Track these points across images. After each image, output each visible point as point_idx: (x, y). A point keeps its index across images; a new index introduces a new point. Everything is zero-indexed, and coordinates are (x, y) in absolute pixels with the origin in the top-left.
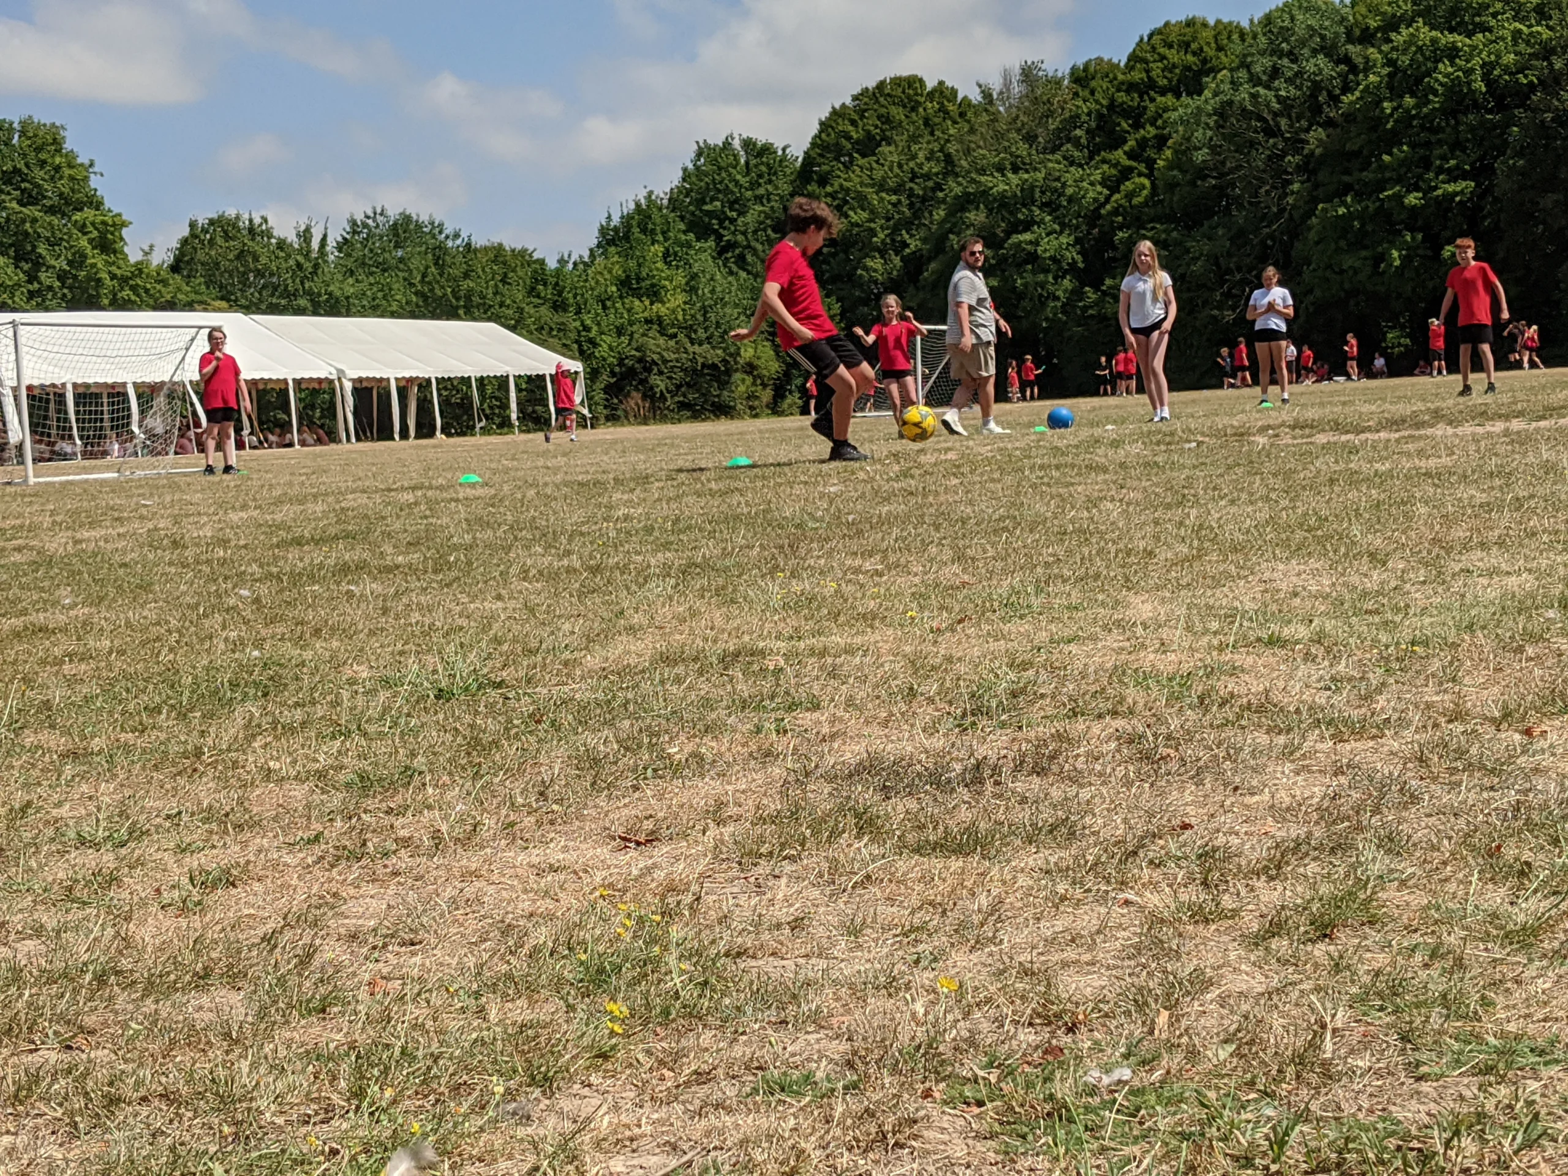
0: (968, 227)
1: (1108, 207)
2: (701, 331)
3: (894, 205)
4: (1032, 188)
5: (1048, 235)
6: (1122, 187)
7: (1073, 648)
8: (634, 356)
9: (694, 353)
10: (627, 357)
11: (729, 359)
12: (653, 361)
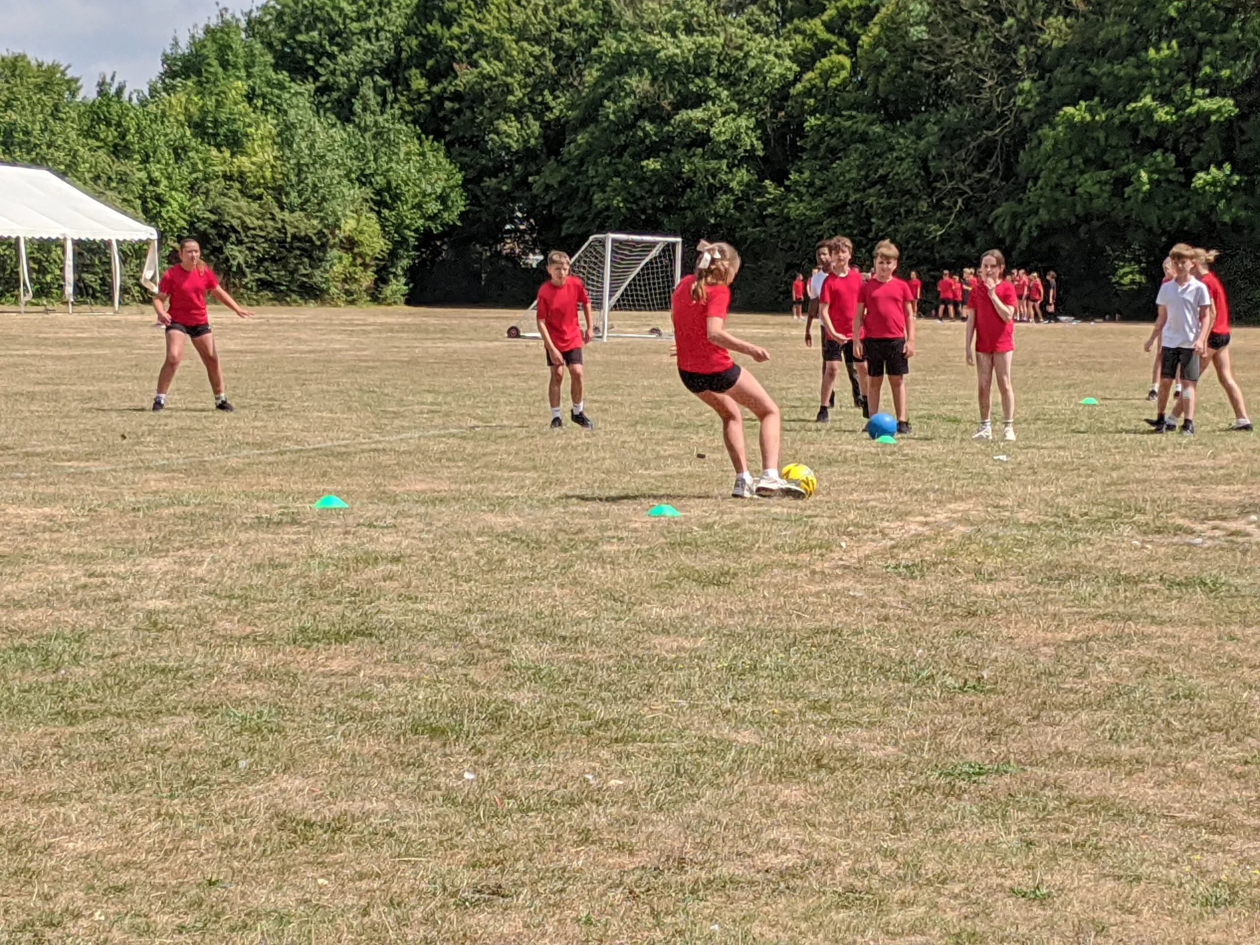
0: (627, 95)
1: (799, 86)
3: (536, 58)
4: (708, 55)
5: (725, 114)
6: (818, 64)
8: (208, 219)
9: (283, 221)
10: (199, 220)
11: (325, 231)
12: (232, 227)
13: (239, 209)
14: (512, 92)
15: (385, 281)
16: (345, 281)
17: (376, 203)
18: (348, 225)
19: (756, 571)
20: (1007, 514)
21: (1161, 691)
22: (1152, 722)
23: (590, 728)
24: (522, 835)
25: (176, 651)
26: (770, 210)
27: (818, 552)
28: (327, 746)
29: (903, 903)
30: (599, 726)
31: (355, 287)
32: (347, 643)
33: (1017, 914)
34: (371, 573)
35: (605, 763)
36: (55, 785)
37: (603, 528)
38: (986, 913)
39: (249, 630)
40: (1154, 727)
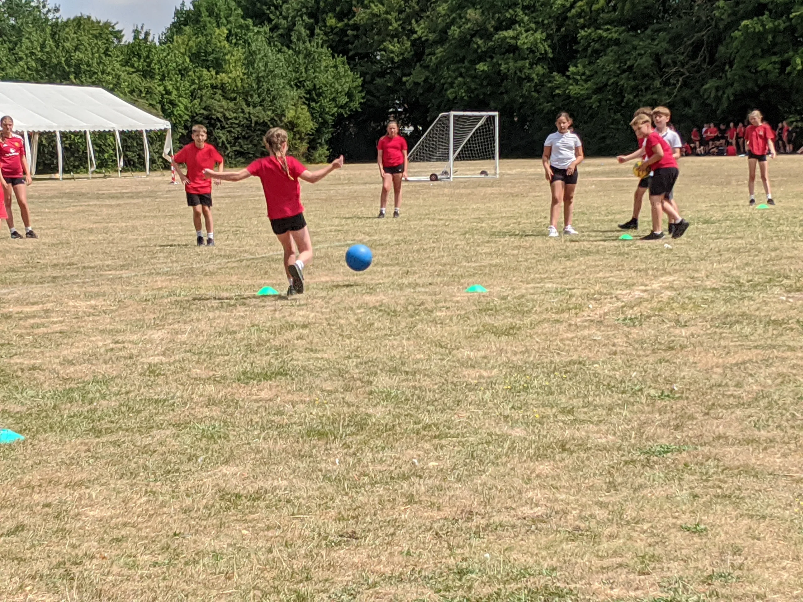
0: (465, 22)
1: (573, 11)
2: (255, 97)
5: (527, 31)
8: (203, 114)
9: (249, 113)
10: (197, 115)
11: (276, 118)
12: (217, 118)
13: (222, 107)
14: (391, 24)
15: (315, 149)
17: (307, 99)
18: (290, 114)
19: (532, 325)
20: (699, 282)
21: (791, 394)
22: (782, 415)
23: (418, 430)
24: (371, 499)
25: (166, 389)
26: (557, 91)
27: (574, 311)
28: (253, 445)
29: (611, 537)
30: (424, 428)
32: (271, 380)
33: (683, 542)
34: (289, 335)
35: (427, 452)
36: (84, 475)
37: (436, 302)
38: (663, 542)
39: (211, 373)
40: (784, 418)
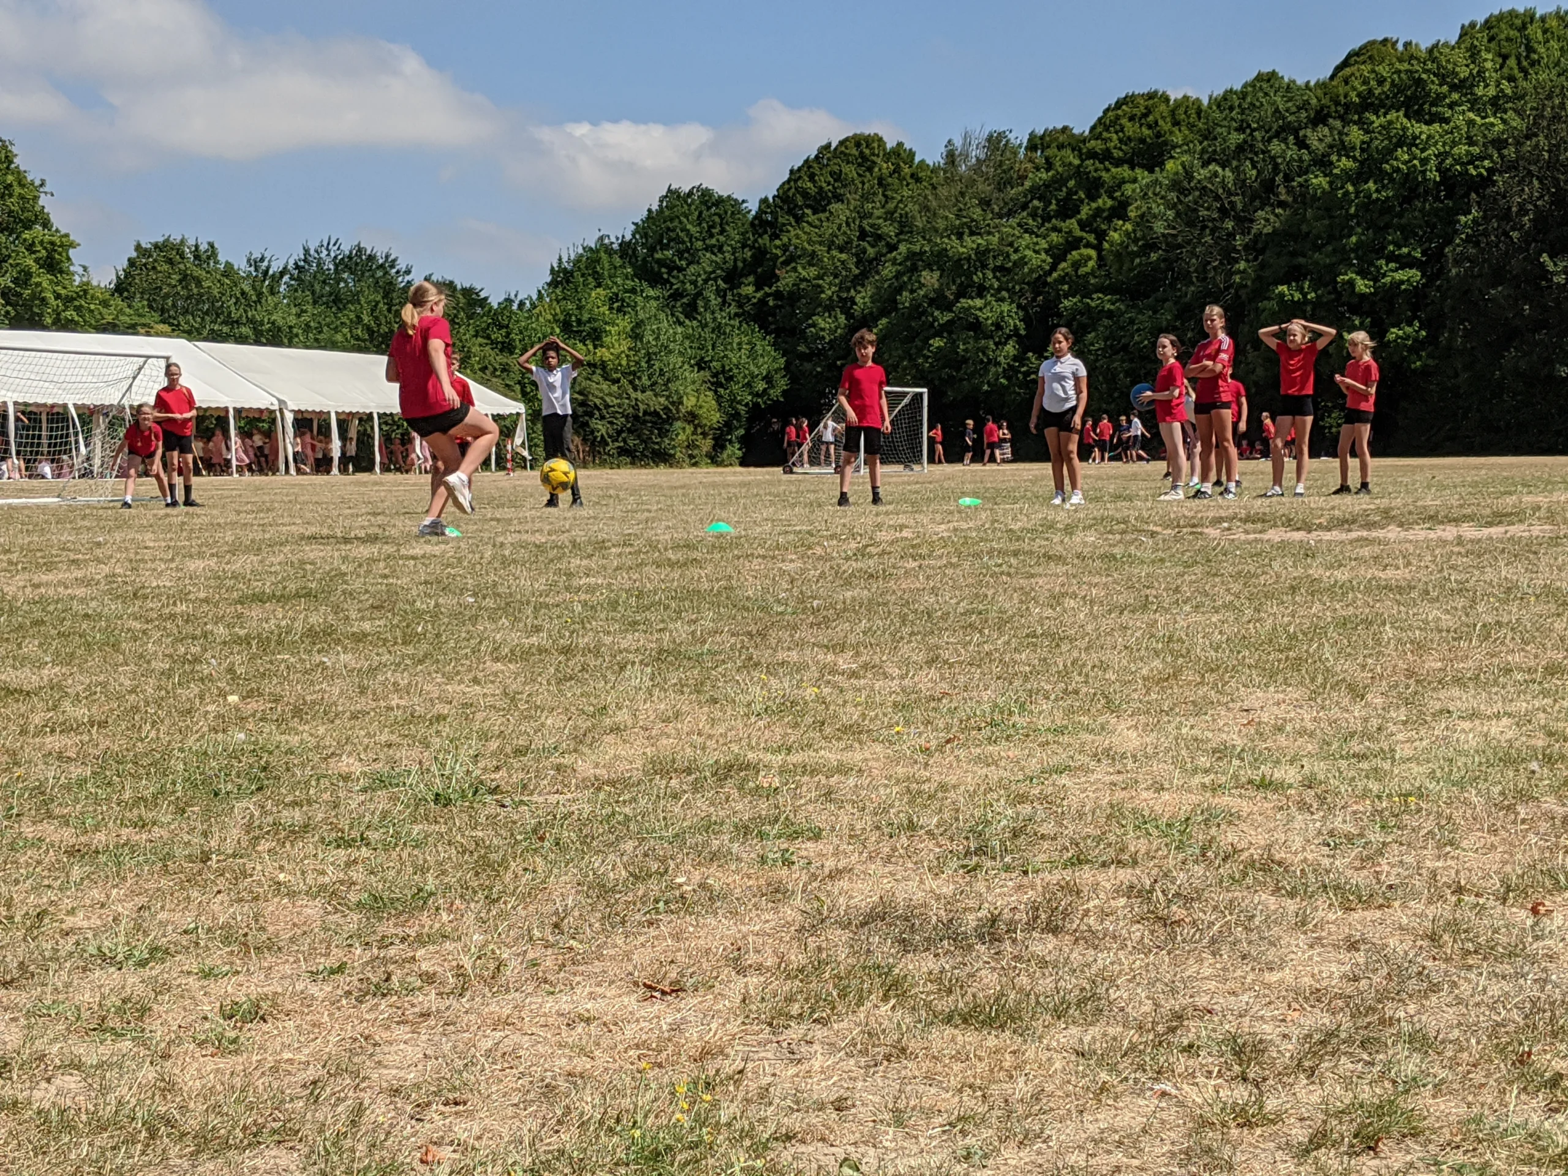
0: (920, 287)
1: (1055, 275)
2: (645, 378)
3: (843, 263)
4: (986, 252)
6: (1070, 257)
7: (1064, 780)
9: (637, 400)
11: (671, 407)
14: (823, 292)
15: (723, 448)
16: (688, 447)
17: (713, 384)
18: (689, 402)
31: (696, 452)
